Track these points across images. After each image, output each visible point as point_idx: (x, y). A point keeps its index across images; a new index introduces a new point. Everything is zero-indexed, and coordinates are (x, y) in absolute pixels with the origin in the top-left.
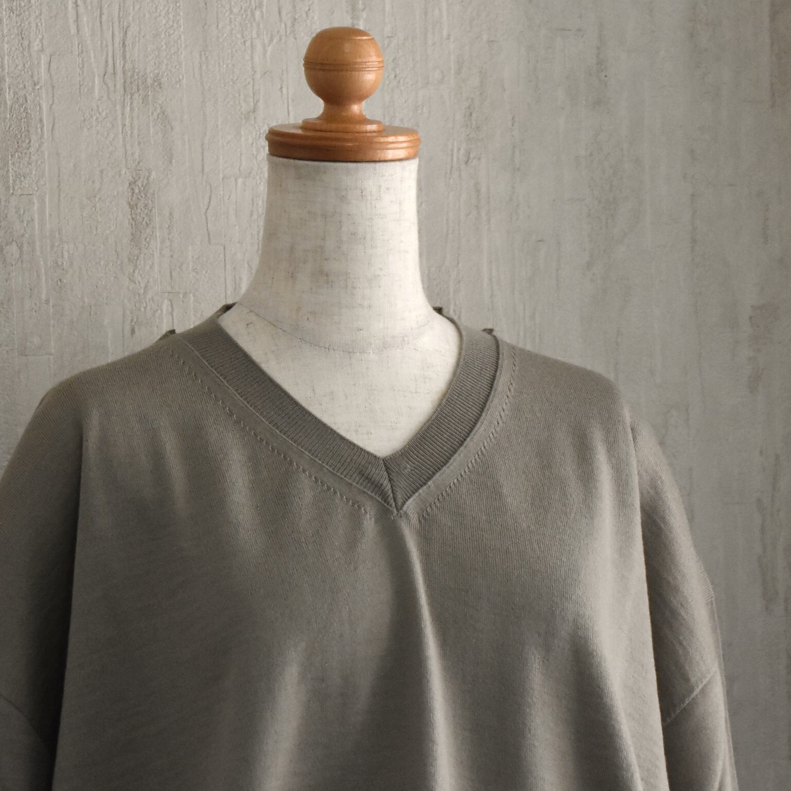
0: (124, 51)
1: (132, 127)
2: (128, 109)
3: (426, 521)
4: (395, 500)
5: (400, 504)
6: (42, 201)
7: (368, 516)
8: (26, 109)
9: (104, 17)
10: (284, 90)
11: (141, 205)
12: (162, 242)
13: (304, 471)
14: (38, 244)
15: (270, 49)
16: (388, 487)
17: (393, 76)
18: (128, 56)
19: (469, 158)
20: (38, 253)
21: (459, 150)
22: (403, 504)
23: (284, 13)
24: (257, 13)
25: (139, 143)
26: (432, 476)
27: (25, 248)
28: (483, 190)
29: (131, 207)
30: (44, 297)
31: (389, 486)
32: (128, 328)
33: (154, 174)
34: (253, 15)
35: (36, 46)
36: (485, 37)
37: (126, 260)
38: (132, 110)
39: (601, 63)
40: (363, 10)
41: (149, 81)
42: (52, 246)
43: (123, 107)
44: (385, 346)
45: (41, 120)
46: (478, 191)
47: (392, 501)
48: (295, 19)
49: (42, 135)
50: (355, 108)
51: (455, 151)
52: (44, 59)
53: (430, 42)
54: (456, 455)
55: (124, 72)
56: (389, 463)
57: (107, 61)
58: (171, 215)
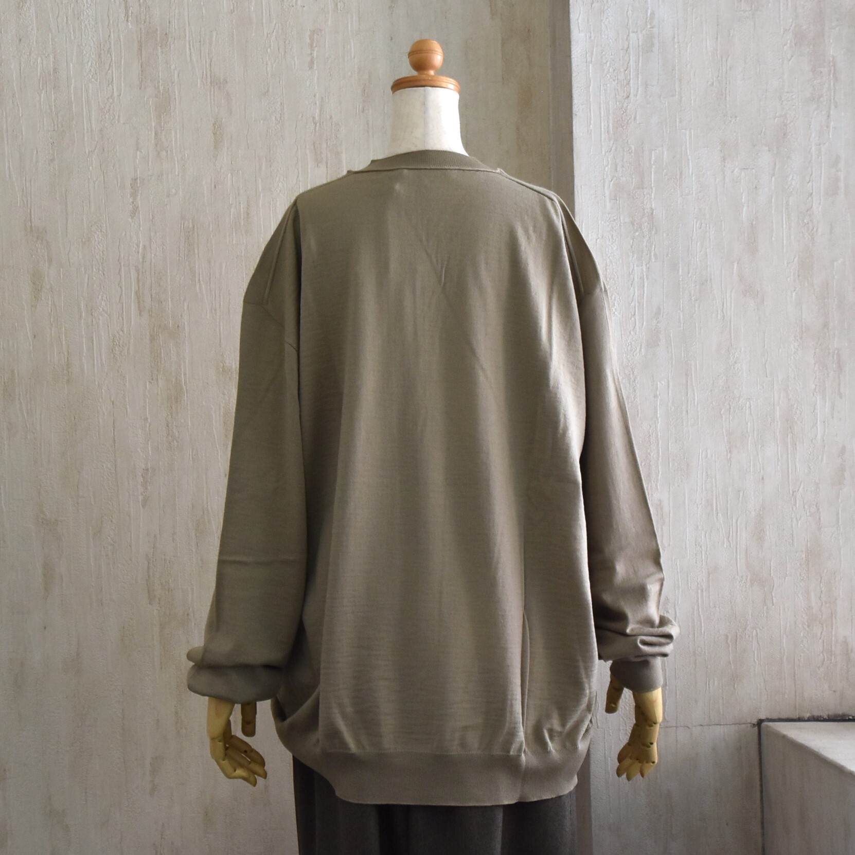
0: (211, 68)
1: (214, 100)
2: (212, 92)
6: (176, 133)
8: (169, 94)
9: (202, 54)
10: (281, 82)
11: (218, 133)
12: (228, 149)
14: (174, 150)
15: (274, 65)
17: (329, 75)
18: (212, 70)
19: (364, 109)
20: (174, 155)
21: (359, 106)
23: (280, 49)
24: (269, 50)
25: (217, 107)
28: (370, 124)
29: (214, 134)
30: (177, 173)
32: (213, 185)
33: (223, 120)
35: (173, 67)
36: (371, 57)
37: (212, 157)
41: (222, 80)
42: (180, 151)
43: (210, 92)
45: (175, 98)
46: (368, 124)
49: (176, 105)
51: (358, 106)
52: (176, 72)
53: (346, 60)
55: (211, 77)
57: (203, 72)
58: (231, 137)
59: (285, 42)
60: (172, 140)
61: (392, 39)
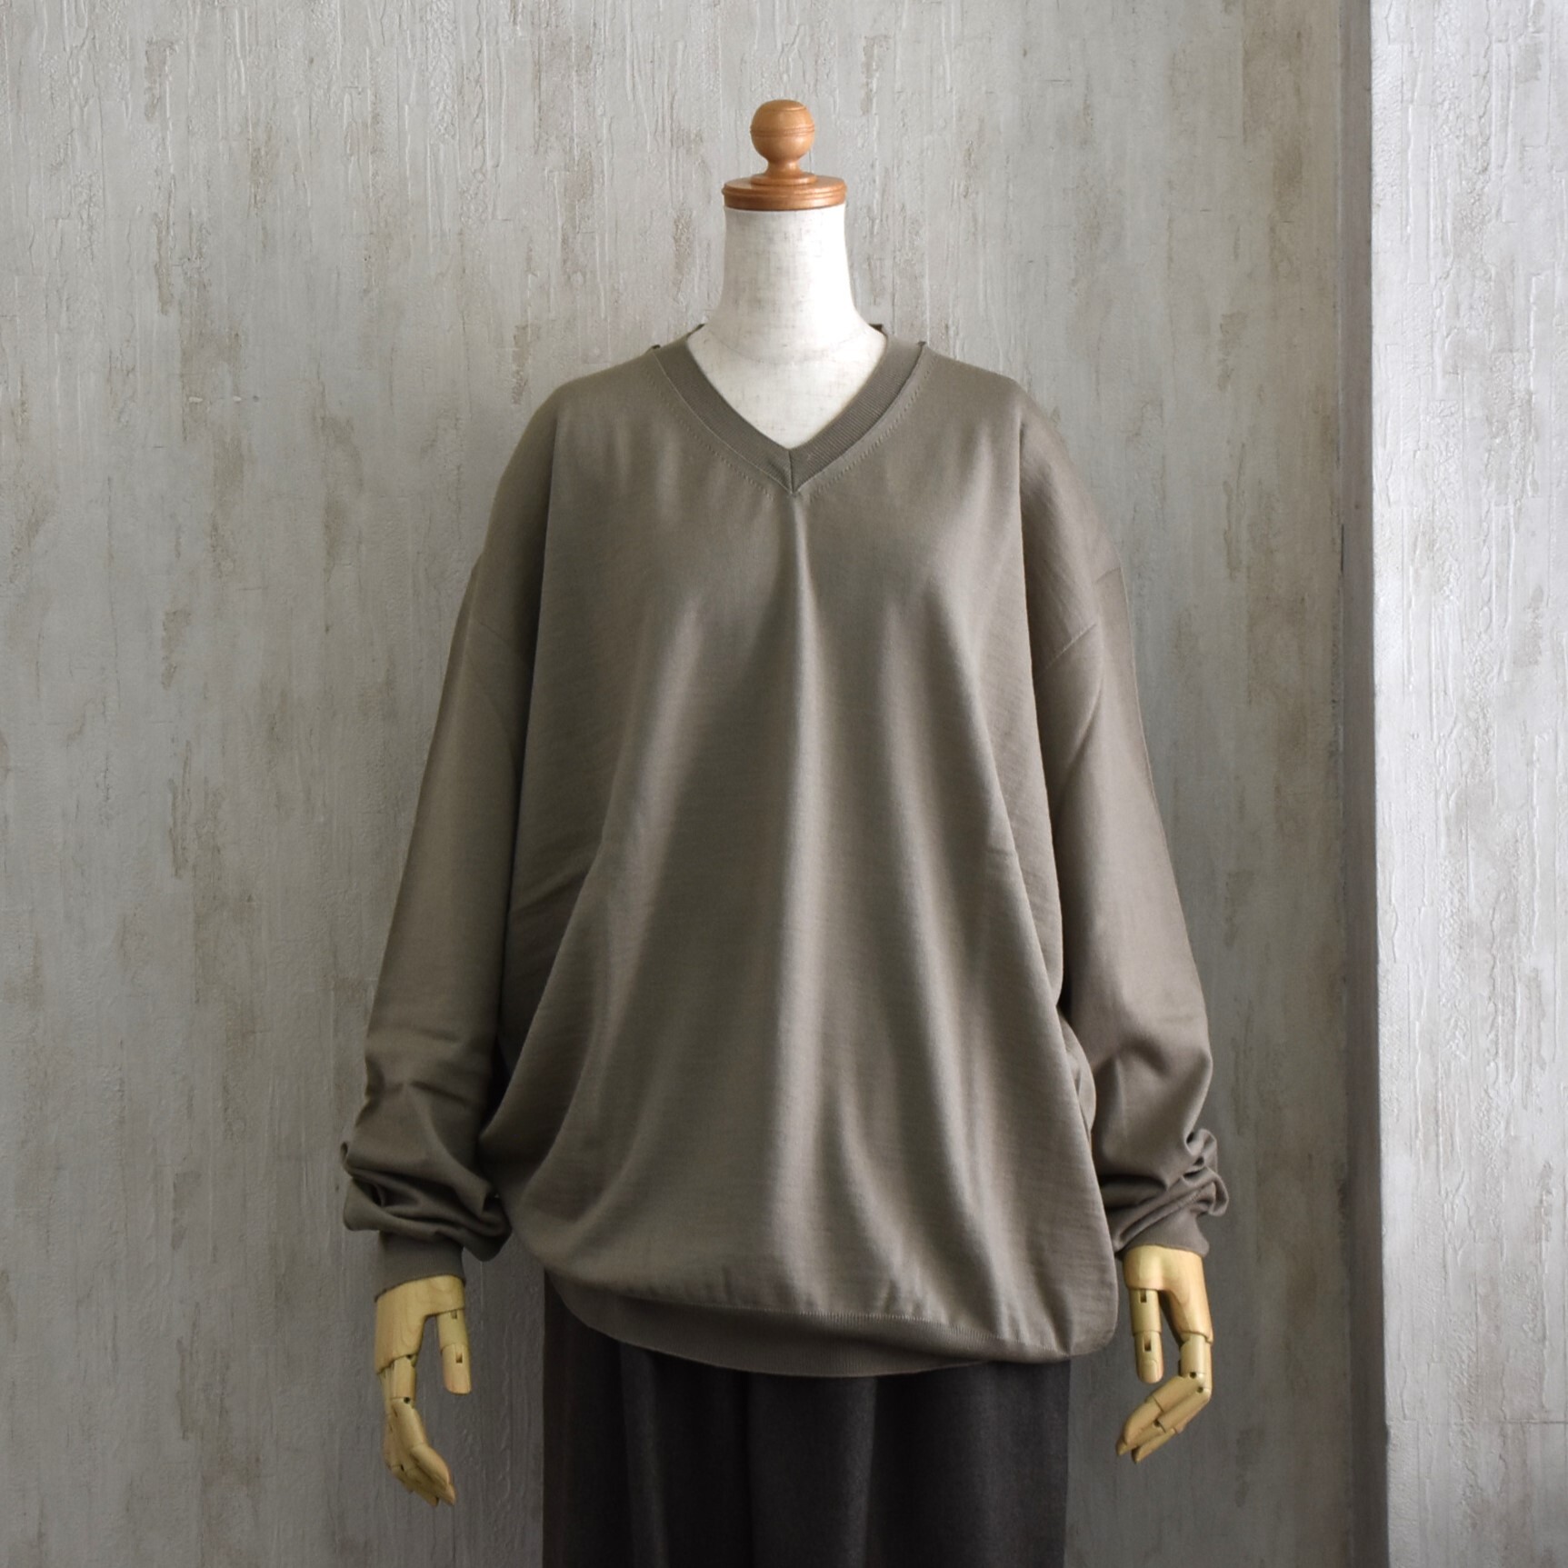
0: (672, 112)
1: (677, 175)
2: (674, 160)
3: (816, 498)
4: (793, 482)
5: (796, 485)
6: (602, 241)
7: (768, 495)
8: (590, 163)
9: (656, 85)
11: (683, 238)
12: (702, 269)
13: (723, 459)
14: (598, 273)
16: (788, 470)
17: (901, 124)
18: (675, 116)
19: (967, 193)
20: (599, 280)
21: (959, 186)
22: (799, 486)
23: (808, 76)
24: (785, 77)
25: (683, 188)
26: (828, 464)
27: (588, 275)
28: (980, 219)
29: (676, 241)
30: (603, 316)
31: (790, 472)
33: (695, 213)
34: (781, 78)
35: (599, 111)
36: (984, 88)
37: (670, 284)
38: (677, 159)
39: (1087, 107)
40: (876, 70)
41: (693, 137)
42: (610, 274)
43: (671, 158)
44: (806, 358)
45: (602, 172)
46: (975, 220)
47: (790, 484)
48: (817, 80)
49: (603, 184)
50: (792, 165)
51: (956, 186)
52: (605, 123)
53: (935, 95)
54: (853, 447)
55: (672, 130)
56: (795, 454)
57: (657, 121)
59: (816, 61)
60: (595, 253)
61: (1025, 53)
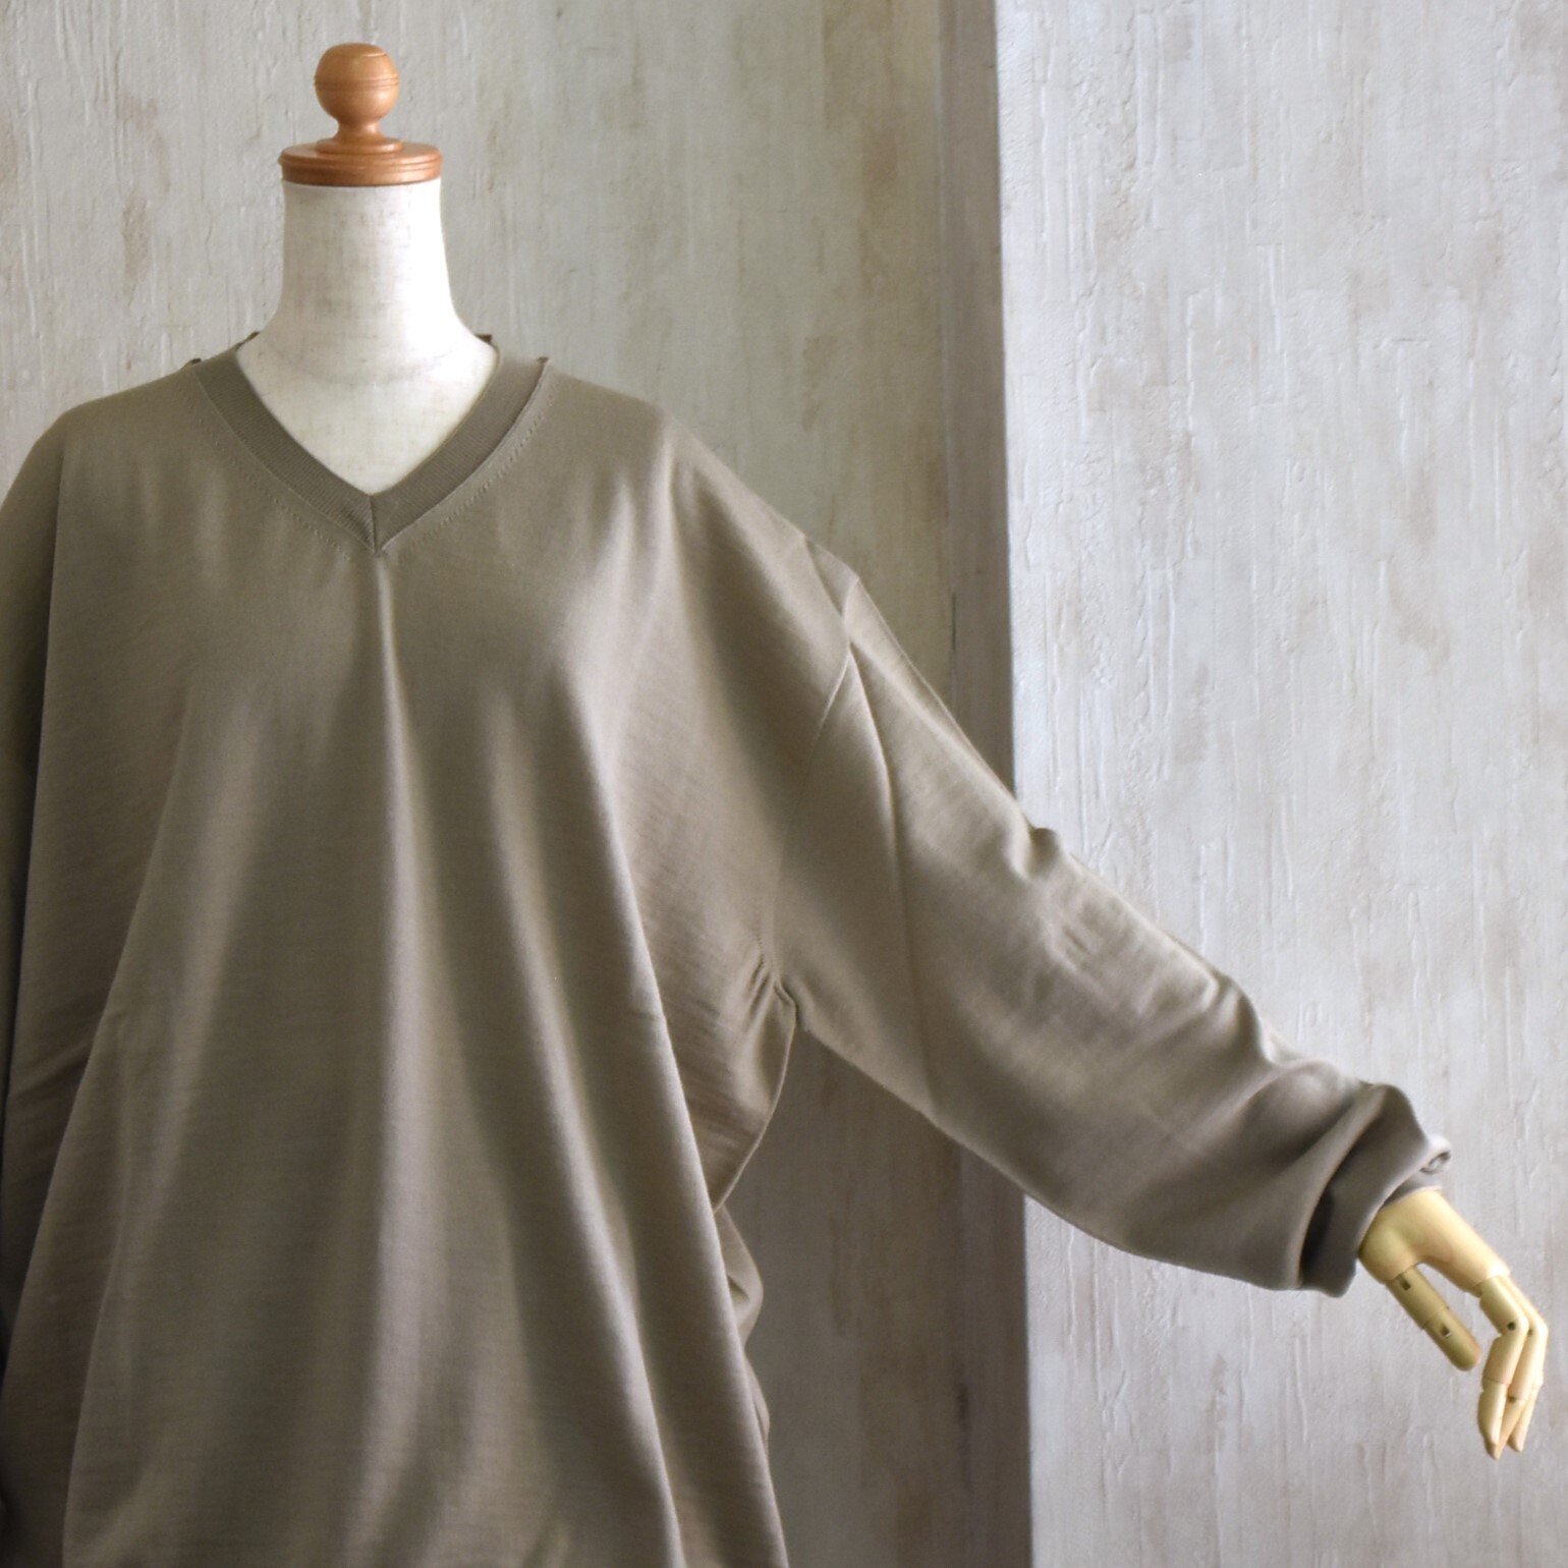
0: (117, 77)
1: (126, 155)
2: (121, 136)
3: (407, 558)
4: (375, 538)
5: (379, 542)
6: (31, 237)
7: (343, 554)
8: (12, 137)
9: (95, 41)
10: (290, 114)
11: (136, 235)
12: (160, 274)
13: (283, 507)
14: (26, 275)
15: (274, 72)
16: (368, 522)
17: (408, 99)
18: (120, 82)
19: (493, 183)
20: (27, 286)
21: (482, 175)
22: (382, 544)
24: (260, 36)
25: (134, 172)
26: (421, 514)
27: (13, 280)
28: (509, 218)
29: (125, 237)
30: (33, 331)
31: (372, 524)
32: (123, 362)
33: (149, 203)
34: (255, 36)
35: (22, 72)
36: (509, 56)
37: (121, 293)
38: (125, 135)
39: (637, 83)
40: (376, 29)
41: (144, 106)
42: (42, 278)
43: (116, 133)
45: (28, 149)
46: (503, 219)
47: (372, 541)
48: (301, 41)
49: (30, 164)
50: (371, 128)
51: (478, 176)
52: (30, 87)
53: (449, 63)
55: (117, 98)
57: (98, 86)
58: (169, 245)
59: (299, 17)
60: (20, 251)
61: (559, 14)
